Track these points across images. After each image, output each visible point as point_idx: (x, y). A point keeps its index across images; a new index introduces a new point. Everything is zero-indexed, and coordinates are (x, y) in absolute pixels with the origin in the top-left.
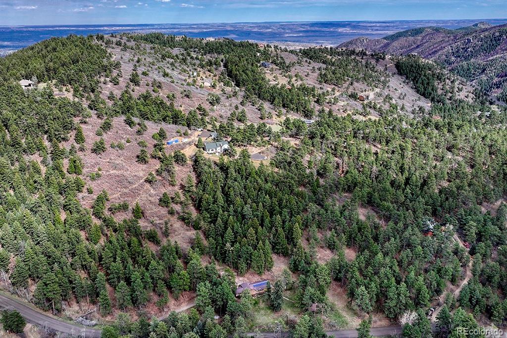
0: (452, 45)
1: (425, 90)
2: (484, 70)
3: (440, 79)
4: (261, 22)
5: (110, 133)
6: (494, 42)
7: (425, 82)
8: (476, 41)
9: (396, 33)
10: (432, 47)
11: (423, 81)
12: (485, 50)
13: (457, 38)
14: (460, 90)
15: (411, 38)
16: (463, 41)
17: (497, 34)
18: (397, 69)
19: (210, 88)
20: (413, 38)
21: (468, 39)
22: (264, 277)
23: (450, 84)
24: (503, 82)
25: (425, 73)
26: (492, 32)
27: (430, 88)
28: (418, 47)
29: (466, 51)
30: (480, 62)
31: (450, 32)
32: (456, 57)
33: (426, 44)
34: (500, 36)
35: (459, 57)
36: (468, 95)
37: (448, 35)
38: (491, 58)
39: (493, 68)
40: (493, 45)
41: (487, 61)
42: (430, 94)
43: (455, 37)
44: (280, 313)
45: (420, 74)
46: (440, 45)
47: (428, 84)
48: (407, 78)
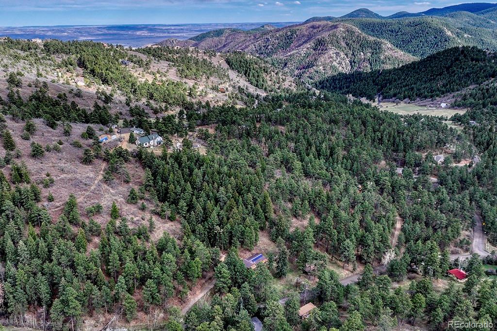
0: (254, 44)
1: (258, 82)
2: (286, 65)
3: (267, 72)
4: (53, 25)
5: (36, 137)
6: (288, 40)
7: (256, 75)
8: (273, 39)
9: (200, 35)
10: (238, 46)
11: (253, 74)
12: (282, 47)
13: (257, 37)
14: (284, 80)
15: (216, 39)
16: (263, 40)
17: (289, 33)
18: (229, 64)
19: (85, 87)
20: (217, 38)
21: (267, 38)
22: (254, 252)
23: (275, 76)
24: (303, 73)
25: (253, 67)
26: (285, 31)
27: (261, 80)
28: (224, 46)
29: (267, 48)
30: (281, 57)
31: (248, 33)
32: (259, 54)
33: (232, 43)
34: (292, 35)
35: (262, 53)
36: (291, 84)
37: (249, 35)
38: (289, 54)
39: (292, 62)
40: (287, 43)
41: (287, 56)
42: (263, 85)
43: (255, 37)
44: (285, 279)
45: (250, 69)
46: (244, 44)
47: (258, 76)
48: (239, 72)
